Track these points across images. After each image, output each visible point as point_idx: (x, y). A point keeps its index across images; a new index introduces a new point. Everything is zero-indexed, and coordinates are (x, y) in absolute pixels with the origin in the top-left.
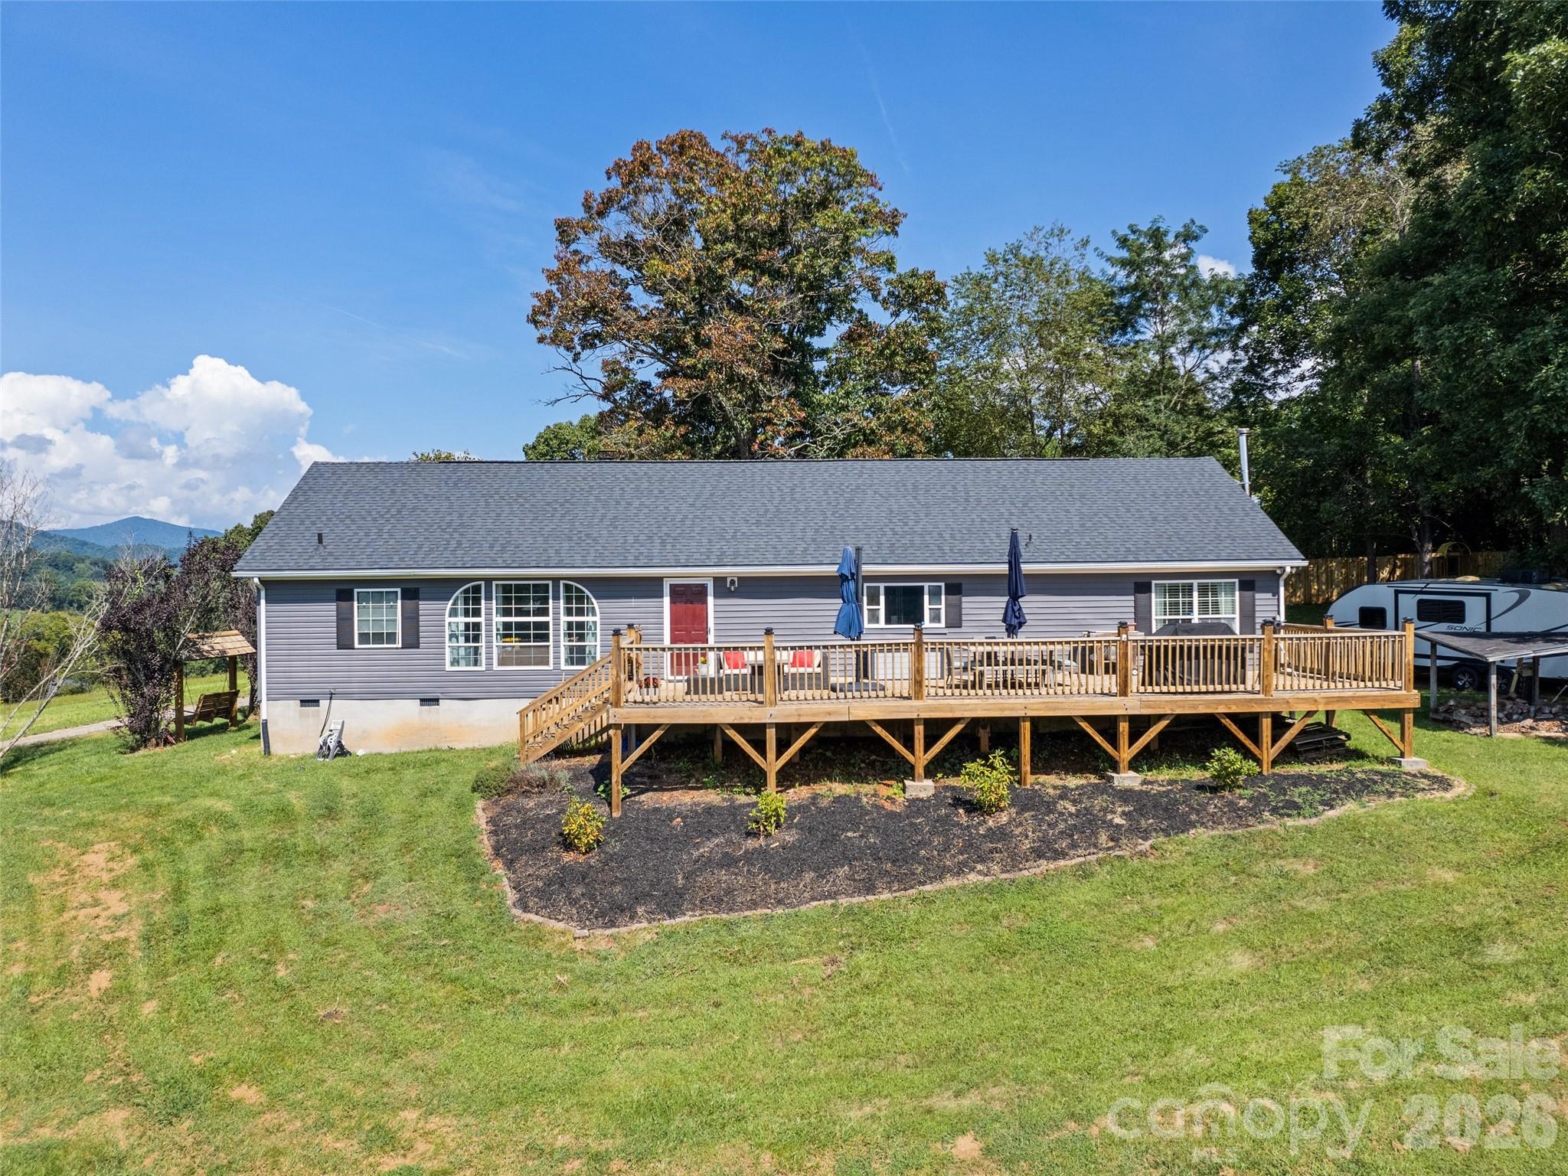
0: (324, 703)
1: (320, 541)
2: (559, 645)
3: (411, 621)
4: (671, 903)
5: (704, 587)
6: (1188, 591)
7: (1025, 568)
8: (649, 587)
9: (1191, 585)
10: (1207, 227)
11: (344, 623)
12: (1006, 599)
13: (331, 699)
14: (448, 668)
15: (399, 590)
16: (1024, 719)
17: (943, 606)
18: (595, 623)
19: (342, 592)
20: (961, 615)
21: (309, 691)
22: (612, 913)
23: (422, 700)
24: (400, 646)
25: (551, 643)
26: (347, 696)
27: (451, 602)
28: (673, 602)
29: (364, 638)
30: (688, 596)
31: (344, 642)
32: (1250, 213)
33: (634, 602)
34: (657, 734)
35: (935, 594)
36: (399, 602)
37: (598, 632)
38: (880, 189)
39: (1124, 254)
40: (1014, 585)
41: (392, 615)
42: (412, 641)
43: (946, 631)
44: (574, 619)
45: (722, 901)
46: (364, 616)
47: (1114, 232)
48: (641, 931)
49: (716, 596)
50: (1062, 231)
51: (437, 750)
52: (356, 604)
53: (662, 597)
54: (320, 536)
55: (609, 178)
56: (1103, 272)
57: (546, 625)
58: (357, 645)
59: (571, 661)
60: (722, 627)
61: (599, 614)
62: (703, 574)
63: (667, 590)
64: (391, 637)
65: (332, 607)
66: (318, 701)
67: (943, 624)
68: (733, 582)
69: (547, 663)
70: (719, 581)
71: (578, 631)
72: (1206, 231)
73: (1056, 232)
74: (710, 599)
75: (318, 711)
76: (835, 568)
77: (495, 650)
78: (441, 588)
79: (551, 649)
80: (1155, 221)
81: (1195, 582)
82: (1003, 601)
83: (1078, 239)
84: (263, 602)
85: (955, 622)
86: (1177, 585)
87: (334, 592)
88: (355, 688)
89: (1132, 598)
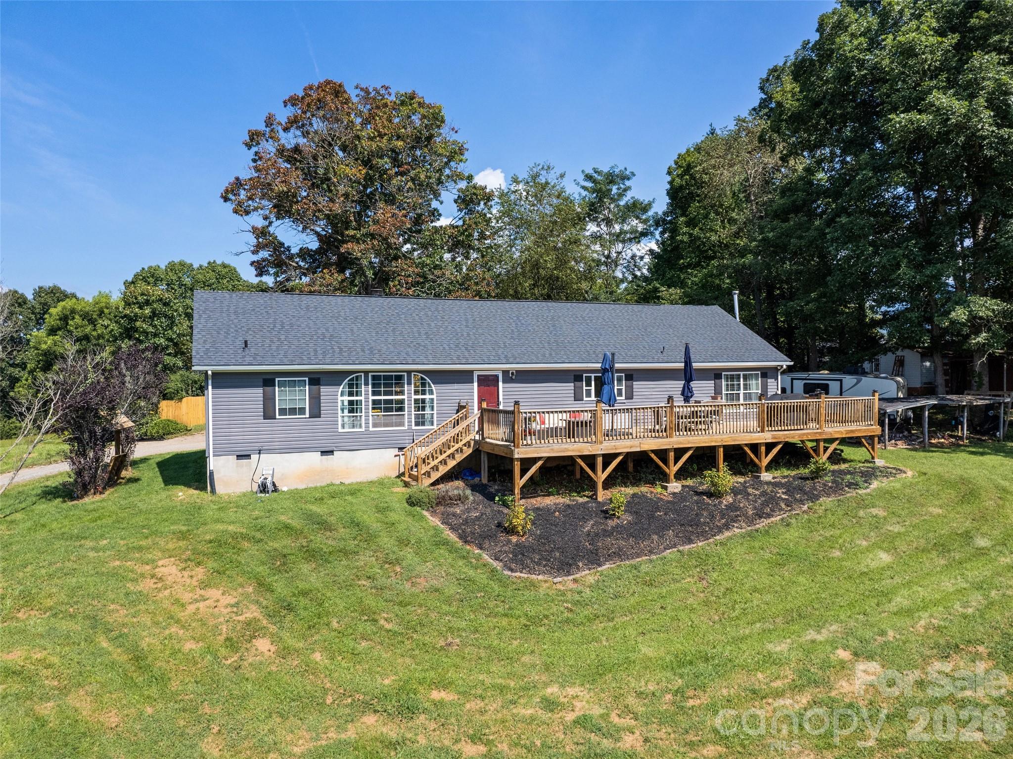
0: (255, 457)
1: (246, 346)
2: (410, 413)
3: (316, 401)
4: (594, 559)
5: (497, 377)
6: (738, 377)
7: (695, 365)
8: (464, 377)
9: (739, 375)
10: (635, 173)
11: (268, 402)
12: (683, 382)
13: (259, 453)
14: (340, 430)
15: (307, 379)
16: (719, 446)
17: (624, 387)
18: (432, 400)
19: (267, 380)
20: (633, 392)
21: (243, 449)
22: (566, 567)
23: (322, 452)
24: (307, 416)
25: (406, 413)
26: (270, 451)
27: (342, 386)
28: (479, 386)
29: (283, 411)
30: (488, 382)
31: (268, 414)
32: (669, 168)
33: (456, 386)
34: (540, 463)
35: (620, 380)
36: (307, 387)
37: (435, 405)
38: (456, 132)
39: (589, 184)
40: (688, 374)
41: (302, 396)
42: (316, 413)
43: (625, 401)
44: (420, 397)
45: (619, 555)
46: (282, 396)
47: (583, 171)
48: (588, 576)
49: (504, 382)
50: (549, 167)
51: (333, 485)
52: (277, 388)
53: (473, 382)
54: (246, 342)
55: (285, 106)
56: (580, 194)
57: (402, 402)
58: (277, 417)
59: (417, 424)
60: (507, 401)
61: (436, 393)
62: (496, 368)
63: (475, 379)
64: (302, 411)
65: (260, 391)
66: (249, 456)
67: (623, 398)
68: (512, 374)
69: (403, 425)
70: (505, 372)
71: (420, 405)
72: (634, 175)
73: (546, 167)
74: (501, 384)
75: (250, 462)
76: (600, 365)
77: (371, 418)
78: (335, 378)
79: (406, 416)
80: (612, 167)
81: (742, 373)
82: (681, 384)
83: (558, 174)
84: (210, 387)
85: (630, 396)
86: (733, 375)
87: (261, 380)
88: (276, 445)
89: (713, 382)
